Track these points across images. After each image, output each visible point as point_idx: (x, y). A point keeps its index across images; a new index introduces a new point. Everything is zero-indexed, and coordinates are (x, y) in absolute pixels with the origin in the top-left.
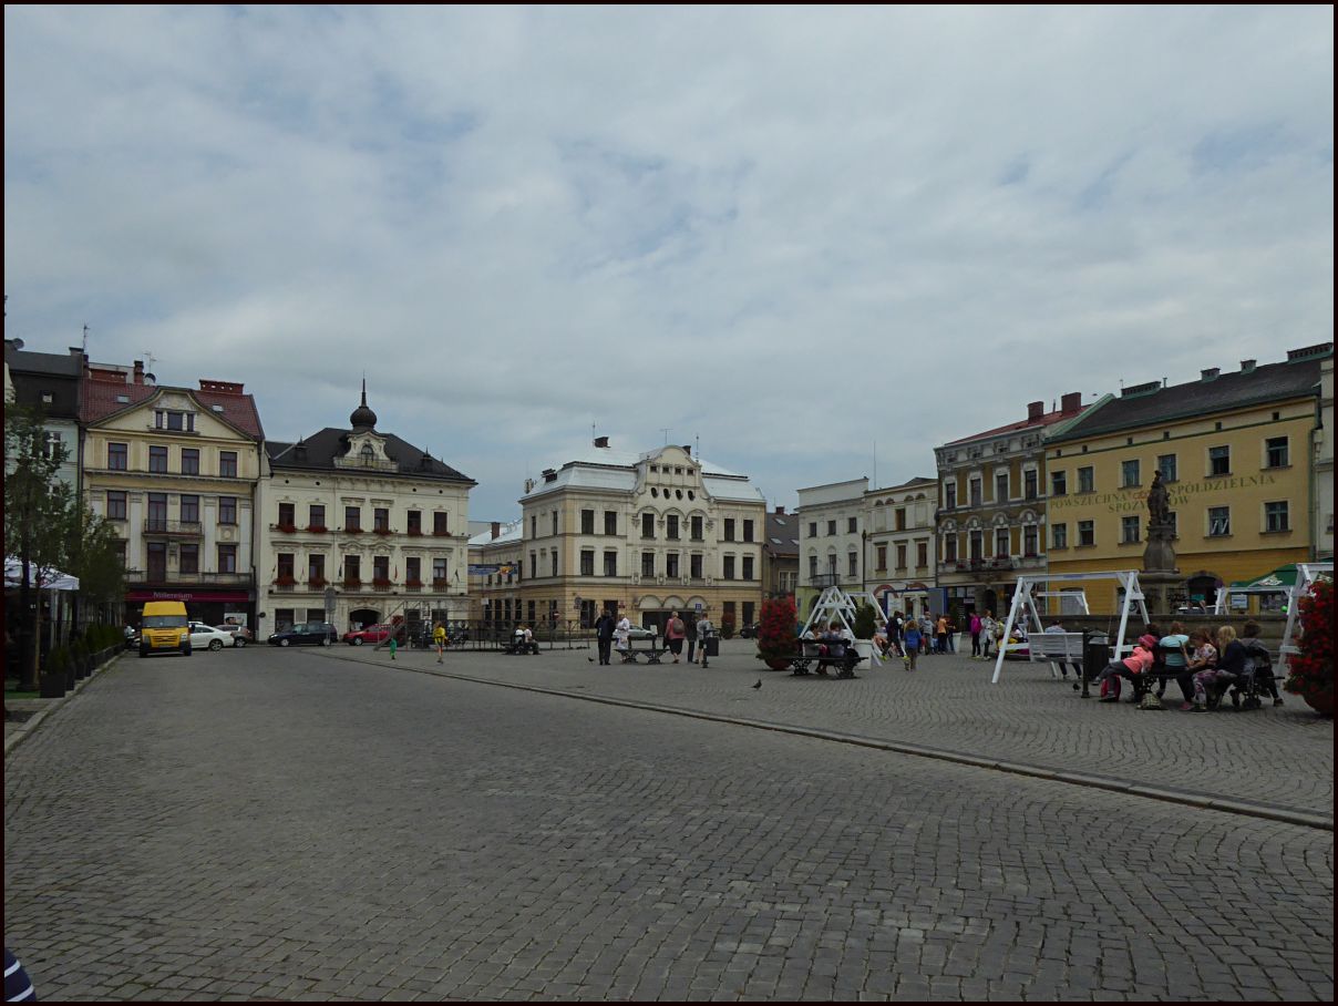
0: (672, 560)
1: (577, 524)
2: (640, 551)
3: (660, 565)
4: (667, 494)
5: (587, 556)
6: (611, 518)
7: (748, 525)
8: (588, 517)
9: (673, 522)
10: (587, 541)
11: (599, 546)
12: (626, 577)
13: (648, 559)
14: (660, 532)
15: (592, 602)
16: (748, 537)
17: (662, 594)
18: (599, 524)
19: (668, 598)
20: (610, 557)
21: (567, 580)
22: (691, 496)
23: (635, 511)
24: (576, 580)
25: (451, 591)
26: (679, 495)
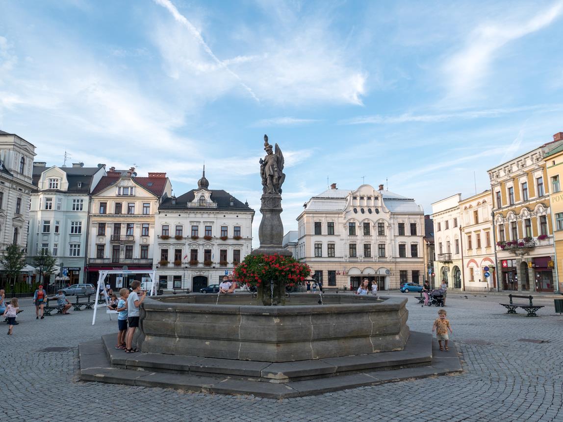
0: (367, 247)
1: (312, 230)
2: (349, 242)
3: (360, 251)
4: (363, 211)
5: (318, 247)
6: (331, 226)
7: (413, 227)
8: (318, 226)
9: (367, 226)
10: (318, 238)
11: (325, 240)
12: (340, 257)
13: (353, 247)
14: (359, 232)
15: (321, 272)
16: (414, 232)
17: (362, 267)
18: (324, 229)
19: (365, 268)
20: (331, 247)
21: (307, 260)
22: (377, 212)
23: (345, 221)
24: (313, 260)
26: (370, 211)
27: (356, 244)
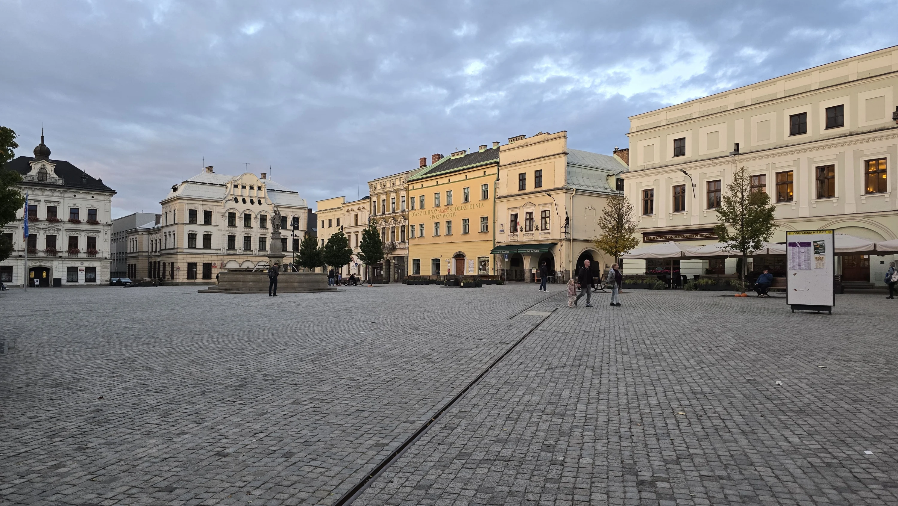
0: (247, 240)
1: (186, 218)
2: (227, 234)
3: (239, 243)
4: (244, 201)
5: (192, 237)
6: (208, 215)
7: (296, 220)
8: (193, 214)
9: (248, 218)
10: (192, 228)
11: (200, 230)
12: (217, 249)
13: (231, 239)
14: (240, 223)
15: (195, 264)
16: (297, 228)
17: (240, 259)
18: (200, 218)
19: (244, 262)
20: (207, 238)
21: (179, 250)
22: (260, 203)
23: (224, 211)
24: (185, 251)
25: (98, 256)
26: (252, 202)
27: (235, 236)
